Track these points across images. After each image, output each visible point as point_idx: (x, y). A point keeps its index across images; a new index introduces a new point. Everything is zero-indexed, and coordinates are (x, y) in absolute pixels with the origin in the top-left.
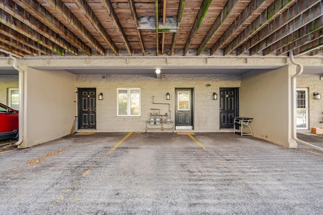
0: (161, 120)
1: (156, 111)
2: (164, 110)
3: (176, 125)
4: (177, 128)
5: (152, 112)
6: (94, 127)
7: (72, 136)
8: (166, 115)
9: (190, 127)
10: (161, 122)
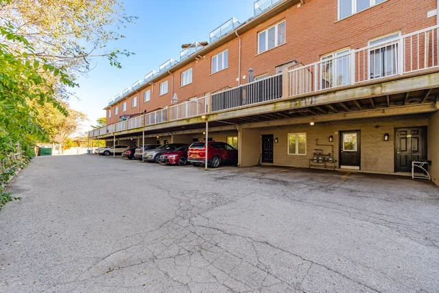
0: (324, 158)
1: (319, 152)
2: (327, 151)
3: (341, 164)
4: (342, 167)
5: (315, 151)
6: (272, 162)
7: (259, 165)
8: (329, 155)
9: (357, 168)
10: (324, 161)
